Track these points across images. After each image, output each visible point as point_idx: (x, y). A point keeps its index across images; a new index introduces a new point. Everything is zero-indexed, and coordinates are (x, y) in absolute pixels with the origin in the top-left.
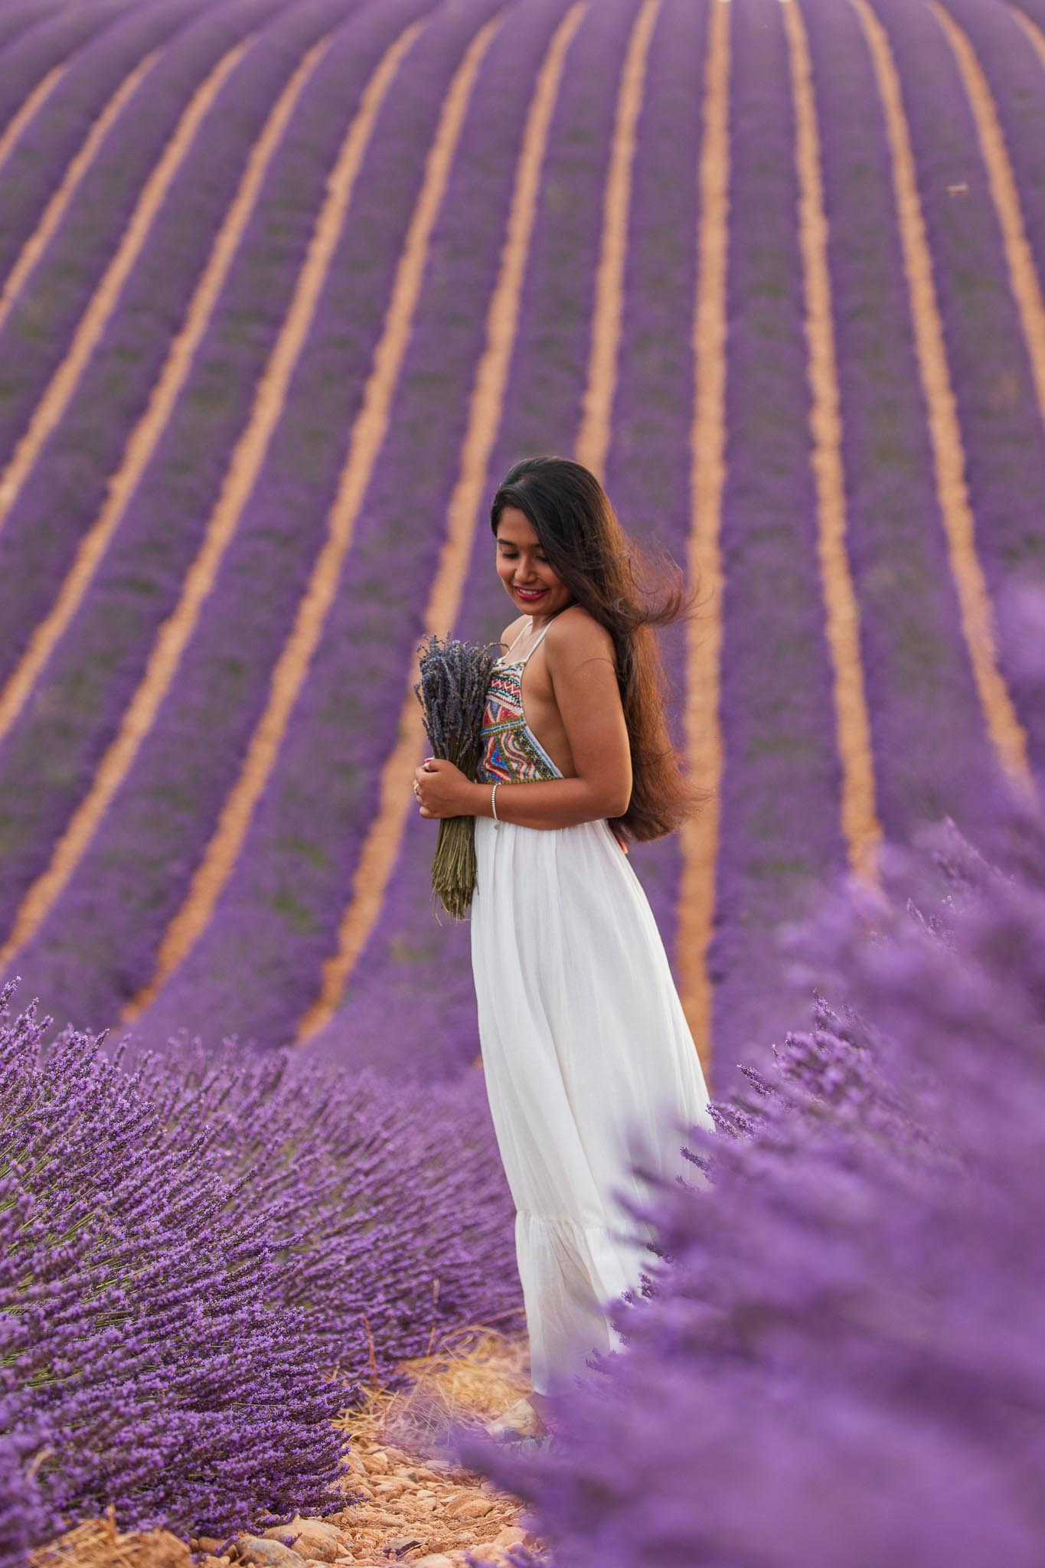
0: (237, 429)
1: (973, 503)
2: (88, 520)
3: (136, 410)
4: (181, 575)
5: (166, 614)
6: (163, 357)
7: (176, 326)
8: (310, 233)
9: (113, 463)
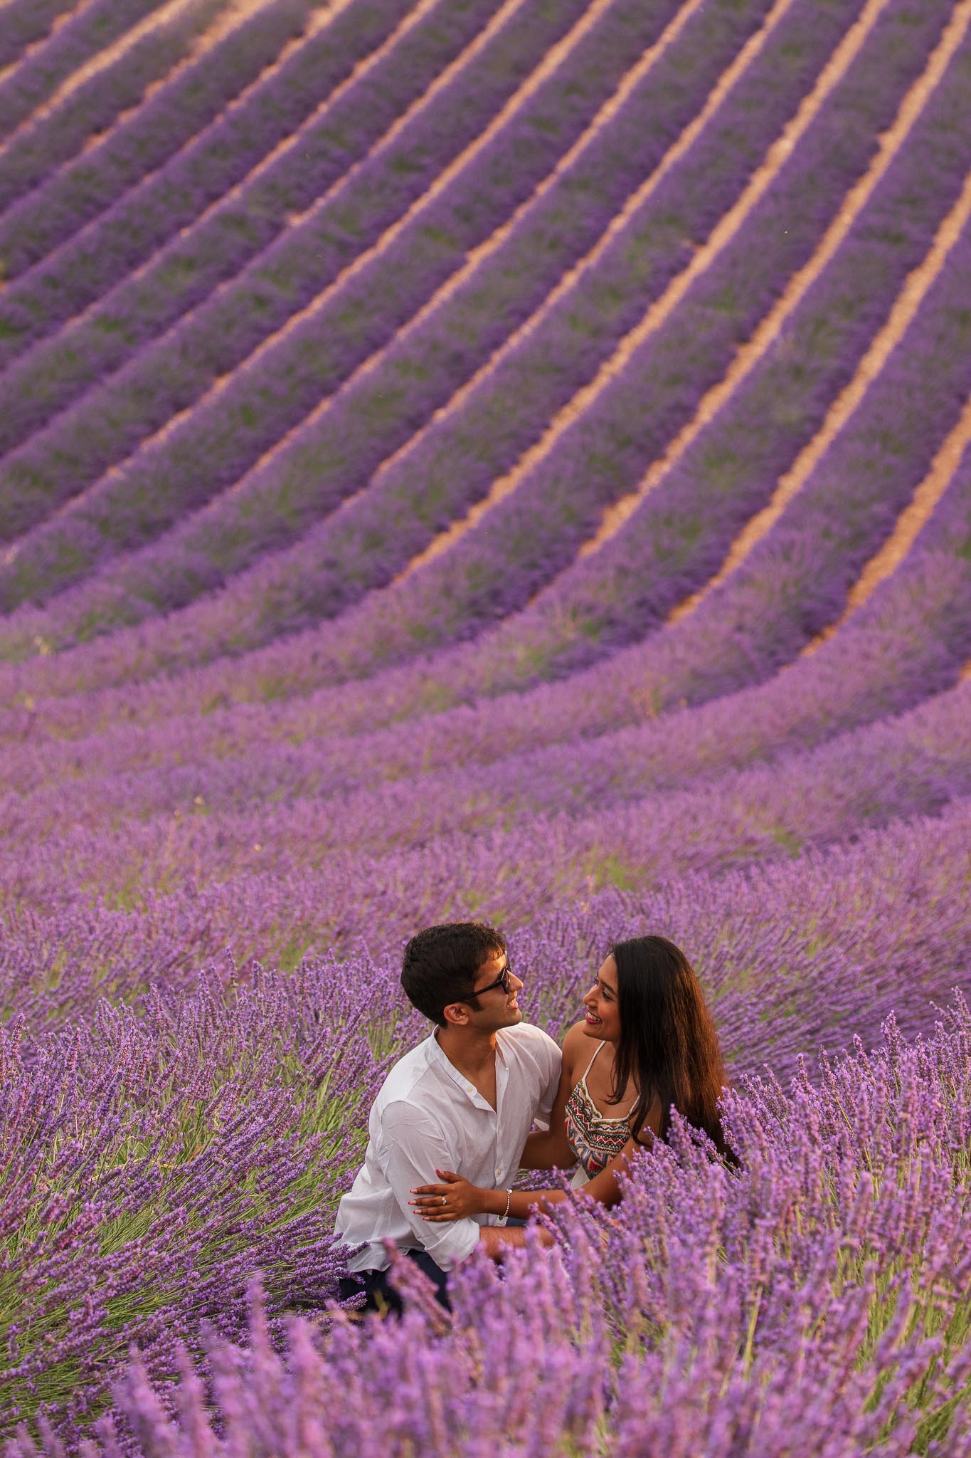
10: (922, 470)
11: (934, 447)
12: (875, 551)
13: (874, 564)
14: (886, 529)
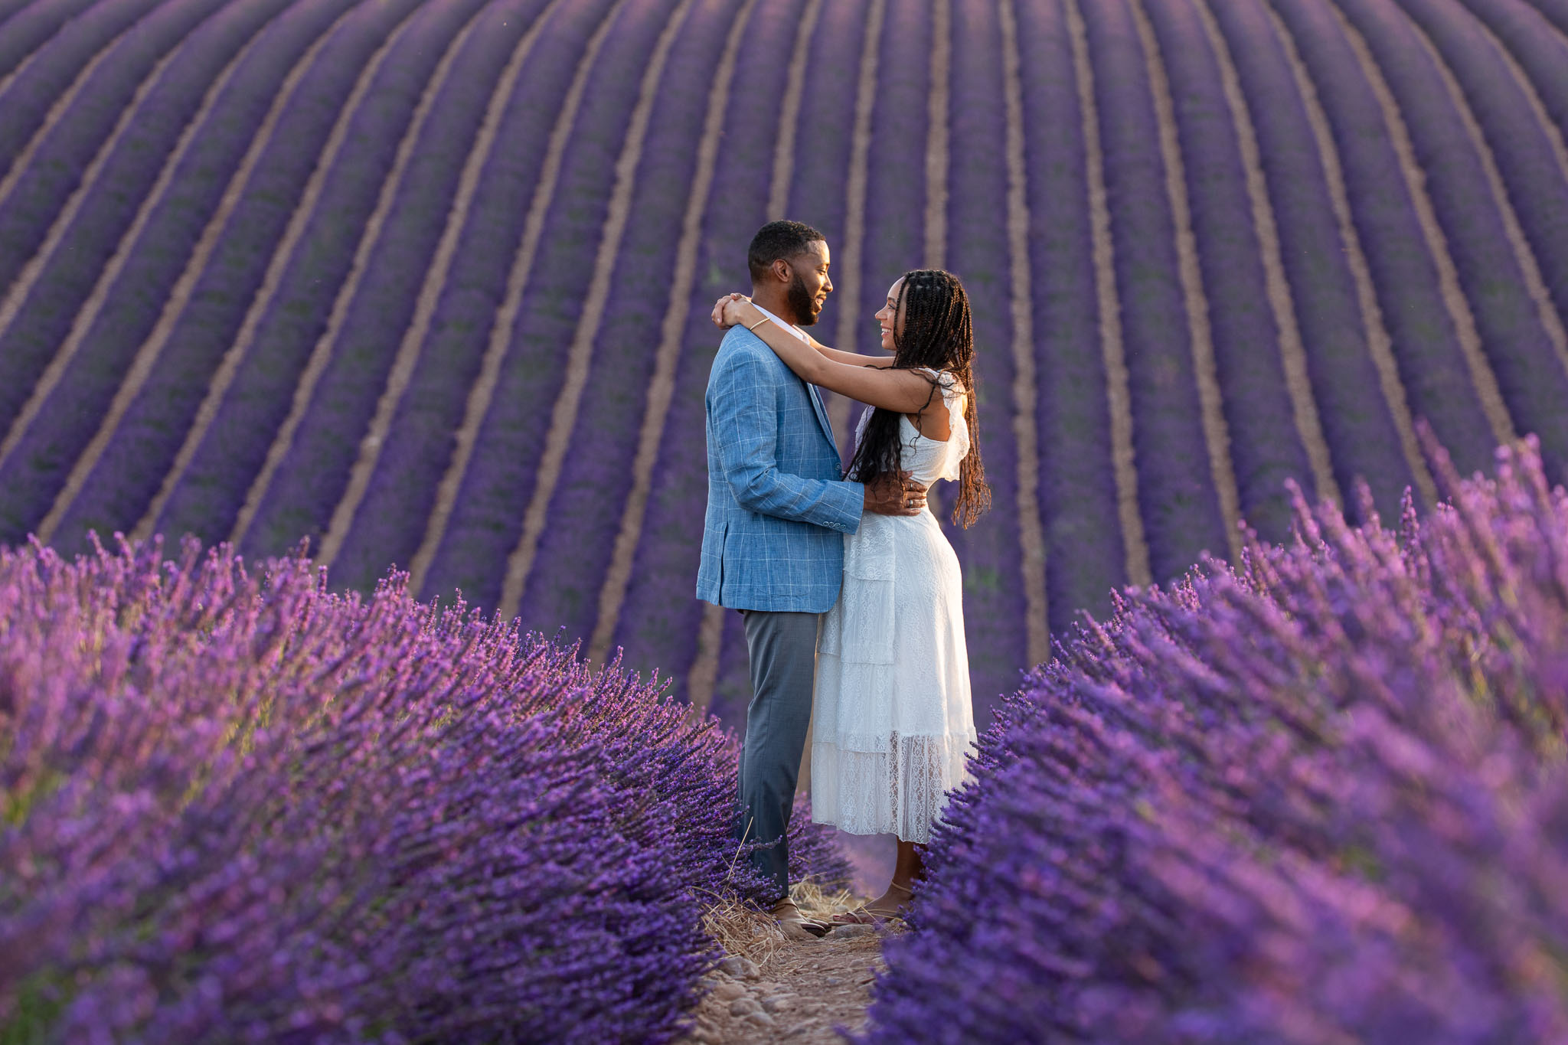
0: (554, 391)
1: (1137, 463)
2: (441, 467)
3: (472, 373)
4: (521, 517)
5: (512, 547)
6: (491, 325)
7: (499, 298)
8: (604, 216)
9: (457, 417)
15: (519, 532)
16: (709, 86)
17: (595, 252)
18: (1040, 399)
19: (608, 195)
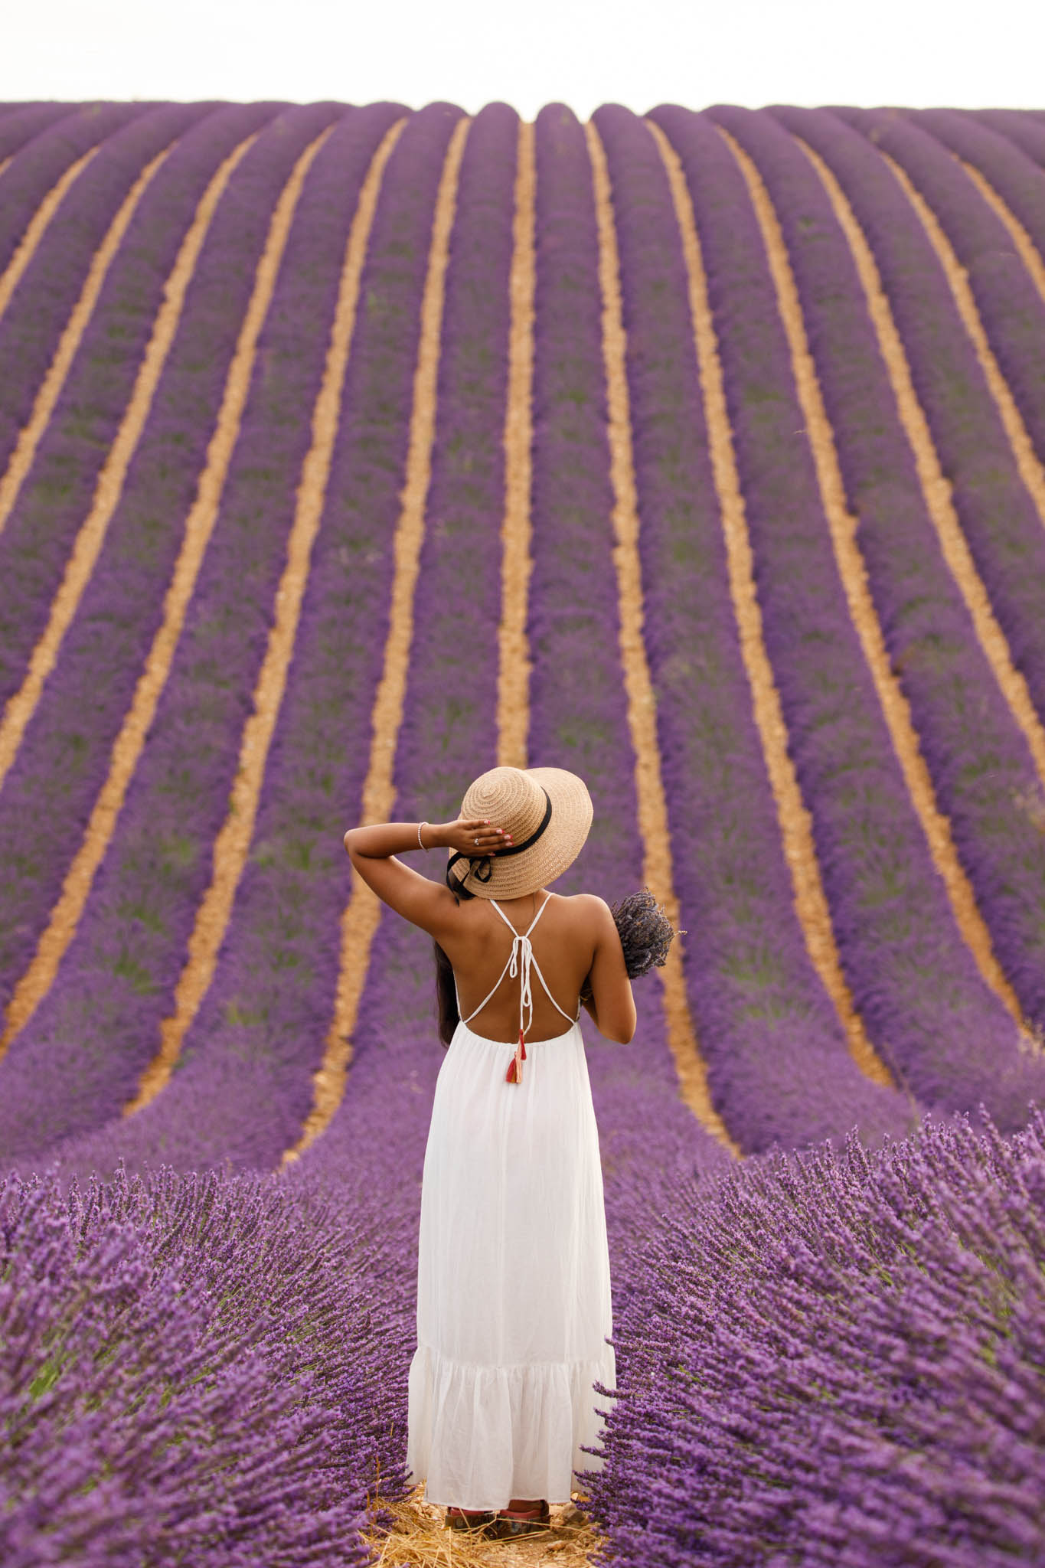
0: (79, 518)
1: (760, 599)
4: (28, 657)
5: (12, 690)
6: (11, 447)
7: (23, 420)
8: (149, 335)
10: (55, 893)
11: (63, 870)
12: (22, 972)
13: (24, 984)
14: (29, 950)
15: (25, 673)
16: (273, 208)
17: (135, 372)
18: (643, 530)
19: (154, 314)
